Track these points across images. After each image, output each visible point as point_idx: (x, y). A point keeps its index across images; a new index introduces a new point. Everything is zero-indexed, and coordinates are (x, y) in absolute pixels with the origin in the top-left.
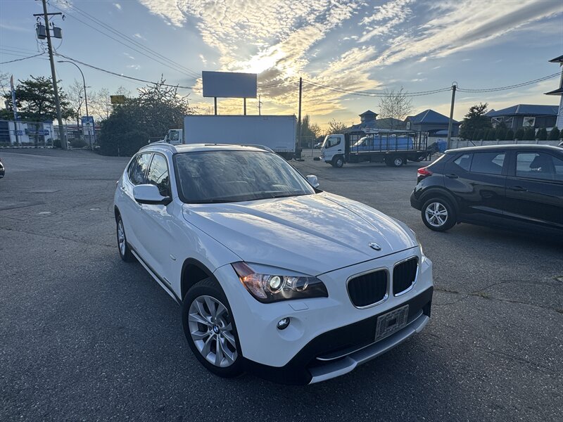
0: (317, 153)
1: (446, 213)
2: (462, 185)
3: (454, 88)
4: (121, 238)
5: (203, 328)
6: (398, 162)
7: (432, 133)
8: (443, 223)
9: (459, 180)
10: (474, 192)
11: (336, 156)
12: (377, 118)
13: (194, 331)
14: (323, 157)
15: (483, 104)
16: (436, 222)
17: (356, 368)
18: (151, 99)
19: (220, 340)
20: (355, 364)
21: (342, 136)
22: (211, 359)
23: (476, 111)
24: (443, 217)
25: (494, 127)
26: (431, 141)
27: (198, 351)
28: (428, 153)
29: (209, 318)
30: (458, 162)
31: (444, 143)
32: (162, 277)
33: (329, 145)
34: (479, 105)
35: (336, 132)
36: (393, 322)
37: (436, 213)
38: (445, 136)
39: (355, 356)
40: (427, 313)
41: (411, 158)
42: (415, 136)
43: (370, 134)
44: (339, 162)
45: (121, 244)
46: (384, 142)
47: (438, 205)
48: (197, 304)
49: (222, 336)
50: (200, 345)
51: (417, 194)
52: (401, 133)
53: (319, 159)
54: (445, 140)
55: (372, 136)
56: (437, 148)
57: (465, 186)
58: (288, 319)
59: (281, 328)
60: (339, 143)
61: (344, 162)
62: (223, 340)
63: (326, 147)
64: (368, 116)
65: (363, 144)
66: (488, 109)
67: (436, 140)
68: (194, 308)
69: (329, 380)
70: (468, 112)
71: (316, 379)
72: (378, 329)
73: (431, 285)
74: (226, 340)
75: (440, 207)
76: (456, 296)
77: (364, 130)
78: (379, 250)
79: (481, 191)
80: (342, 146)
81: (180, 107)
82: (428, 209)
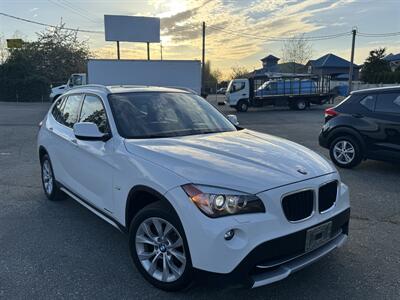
0: (221, 98)
1: (353, 151)
2: (367, 124)
3: (354, 32)
4: (46, 178)
5: (149, 248)
6: (301, 106)
7: (334, 77)
8: (351, 160)
9: (365, 119)
10: (379, 130)
11: (240, 100)
12: (279, 62)
13: (140, 251)
14: (228, 101)
15: (383, 48)
16: (343, 159)
17: (290, 275)
18: (50, 43)
19: (166, 258)
20: (289, 272)
21: (246, 81)
22: (158, 276)
23: (375, 55)
24: (350, 155)
25: (393, 70)
26: (334, 84)
27: (145, 270)
28: (330, 96)
29: (156, 239)
30: (363, 103)
31: (345, 87)
32: (102, 208)
33: (234, 90)
34: (378, 49)
35: (239, 77)
36: (319, 236)
37: (344, 151)
38: (346, 79)
39: (289, 264)
40: (345, 232)
41: (314, 101)
42: (317, 80)
43: (273, 79)
44: (244, 106)
45: (46, 184)
46: (288, 86)
47: (345, 143)
48: (144, 226)
49: (169, 254)
50: (146, 265)
51: (325, 133)
52: (303, 77)
53: (223, 104)
54: (346, 83)
55: (275, 80)
56: (338, 92)
57: (370, 124)
58: (232, 231)
59: (227, 239)
60: (243, 87)
61: (248, 106)
62: (169, 257)
63: (231, 92)
64: (270, 61)
65: (267, 89)
66: (387, 53)
67: (338, 83)
68: (142, 230)
69: (268, 285)
70: (368, 56)
71: (257, 284)
72: (307, 241)
73: (348, 206)
74: (173, 257)
75: (347, 145)
76: (366, 222)
77: (268, 74)
78: (305, 173)
79: (386, 130)
80: (246, 91)
81: (80, 52)
82: (336, 148)
